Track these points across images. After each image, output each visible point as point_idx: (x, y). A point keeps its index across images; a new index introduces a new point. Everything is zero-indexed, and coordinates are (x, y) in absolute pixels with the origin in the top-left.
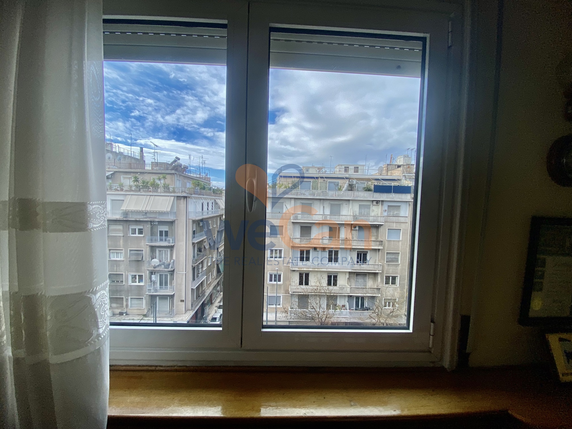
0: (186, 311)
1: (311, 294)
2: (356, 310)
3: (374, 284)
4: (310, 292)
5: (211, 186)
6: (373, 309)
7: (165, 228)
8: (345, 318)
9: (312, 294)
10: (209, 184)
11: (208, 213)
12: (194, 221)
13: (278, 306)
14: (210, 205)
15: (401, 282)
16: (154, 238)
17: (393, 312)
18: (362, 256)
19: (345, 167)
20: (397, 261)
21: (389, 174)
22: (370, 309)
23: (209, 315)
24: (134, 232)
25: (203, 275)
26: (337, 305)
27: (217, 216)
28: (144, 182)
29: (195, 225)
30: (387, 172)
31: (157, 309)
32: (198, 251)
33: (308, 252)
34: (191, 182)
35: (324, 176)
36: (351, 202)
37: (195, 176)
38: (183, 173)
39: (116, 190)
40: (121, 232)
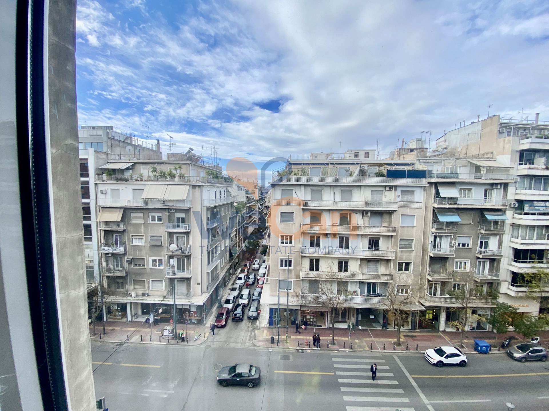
0: (202, 293)
1: (322, 279)
2: (367, 296)
3: (386, 270)
4: (321, 278)
5: (223, 175)
6: (385, 296)
7: (181, 215)
8: (356, 303)
9: (324, 279)
10: (221, 173)
11: (220, 200)
12: (208, 209)
13: (289, 291)
14: (222, 193)
15: (415, 269)
16: (172, 224)
17: (407, 299)
18: (374, 243)
19: (355, 153)
20: (411, 247)
21: (401, 158)
22: (382, 295)
23: (222, 296)
24: (153, 219)
25: (217, 260)
26: (348, 291)
27: (228, 204)
28: (161, 173)
29: (209, 212)
30: (399, 156)
31: (176, 291)
32: (212, 237)
33: (318, 238)
34: (205, 171)
35: (334, 162)
36: (362, 188)
37: (208, 166)
38: (197, 163)
39: (137, 180)
40: (142, 220)
